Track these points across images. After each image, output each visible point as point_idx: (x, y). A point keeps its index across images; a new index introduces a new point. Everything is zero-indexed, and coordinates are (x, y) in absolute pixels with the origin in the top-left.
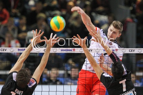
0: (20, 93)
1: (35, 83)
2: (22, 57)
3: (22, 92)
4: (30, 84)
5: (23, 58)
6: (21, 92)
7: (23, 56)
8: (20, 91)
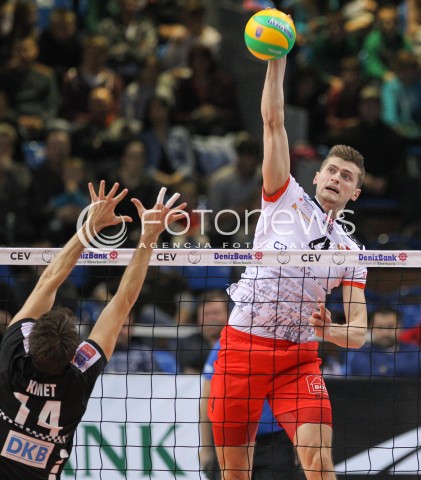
0: (46, 390)
1: (97, 356)
2: (51, 273)
3: (53, 386)
4: (82, 362)
5: (53, 278)
6: (50, 388)
7: (54, 271)
8: (47, 385)
